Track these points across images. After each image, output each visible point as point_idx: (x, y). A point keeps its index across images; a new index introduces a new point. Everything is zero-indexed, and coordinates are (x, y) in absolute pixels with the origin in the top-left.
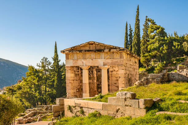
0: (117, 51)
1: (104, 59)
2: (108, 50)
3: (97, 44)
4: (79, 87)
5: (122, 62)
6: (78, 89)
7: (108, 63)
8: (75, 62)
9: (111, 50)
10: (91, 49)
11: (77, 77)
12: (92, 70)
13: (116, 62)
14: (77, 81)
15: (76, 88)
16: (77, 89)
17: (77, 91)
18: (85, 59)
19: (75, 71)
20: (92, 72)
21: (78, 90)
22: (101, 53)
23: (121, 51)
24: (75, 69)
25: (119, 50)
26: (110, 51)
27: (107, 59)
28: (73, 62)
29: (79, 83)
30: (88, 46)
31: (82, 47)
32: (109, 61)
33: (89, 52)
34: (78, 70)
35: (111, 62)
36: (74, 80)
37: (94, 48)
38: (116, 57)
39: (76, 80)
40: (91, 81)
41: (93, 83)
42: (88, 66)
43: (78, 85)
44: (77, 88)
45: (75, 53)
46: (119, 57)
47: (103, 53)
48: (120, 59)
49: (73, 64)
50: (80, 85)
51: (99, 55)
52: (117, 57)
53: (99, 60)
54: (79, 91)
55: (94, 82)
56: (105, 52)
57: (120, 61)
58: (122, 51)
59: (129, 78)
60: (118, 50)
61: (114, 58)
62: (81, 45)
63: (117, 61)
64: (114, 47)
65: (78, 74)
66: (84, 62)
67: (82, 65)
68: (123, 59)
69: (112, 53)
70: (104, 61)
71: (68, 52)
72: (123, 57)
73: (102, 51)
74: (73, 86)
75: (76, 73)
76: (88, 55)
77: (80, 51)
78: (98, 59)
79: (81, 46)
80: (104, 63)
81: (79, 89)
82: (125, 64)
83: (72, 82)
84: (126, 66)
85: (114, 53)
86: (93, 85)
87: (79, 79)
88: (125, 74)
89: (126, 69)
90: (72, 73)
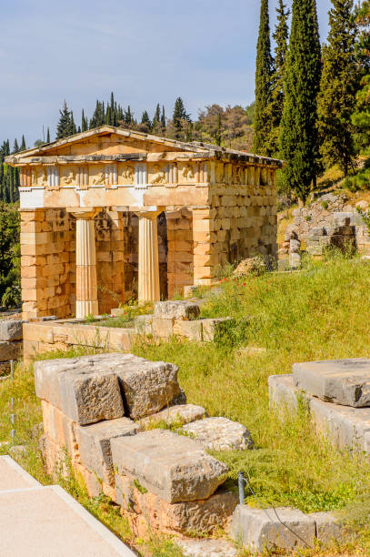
0: (188, 159)
1: (145, 186)
2: (160, 153)
3: (123, 136)
4: (63, 279)
6: (60, 285)
7: (160, 197)
8: (54, 195)
9: (169, 153)
10: (106, 150)
11: (58, 243)
12: (109, 216)
13: (185, 193)
14: (58, 259)
15: (52, 284)
16: (56, 287)
17: (57, 294)
19: (51, 224)
20: (110, 223)
21: (59, 291)
22: (137, 166)
23: (199, 159)
24: (51, 216)
25: (194, 156)
26: (164, 157)
27: (158, 182)
28: (44, 194)
29: (64, 266)
31: (74, 143)
32: (163, 191)
33: (96, 162)
34: (60, 220)
35: (167, 194)
36: (46, 256)
37: (116, 147)
38: (185, 179)
39: (55, 255)
40: (105, 256)
41: (111, 264)
42: (95, 208)
43: (61, 270)
44: (55, 281)
45: (54, 163)
46: (194, 179)
47: (144, 166)
48: (196, 184)
49: (47, 201)
50: (68, 269)
51: (130, 170)
52: (189, 179)
53: (131, 188)
54: (63, 293)
55: (115, 260)
56: (149, 162)
57: (197, 192)
59: (231, 242)
60: (190, 155)
61: (179, 180)
63: (186, 190)
65: (62, 234)
66: (82, 194)
67: (75, 204)
69: (172, 164)
70: (146, 192)
73: (141, 159)
74: (44, 274)
75: (56, 228)
78: (127, 183)
79: (72, 142)
80: (144, 196)
81: (64, 284)
82: (216, 197)
83: (42, 261)
84: (217, 204)
85: (179, 164)
86: (113, 268)
87: (64, 251)
88: (215, 232)
89: (217, 215)
90: (42, 231)
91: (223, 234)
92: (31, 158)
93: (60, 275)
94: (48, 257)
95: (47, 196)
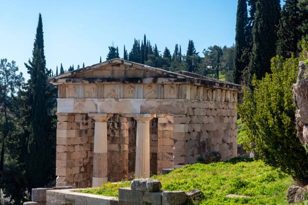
0: (171, 82)
1: (142, 100)
2: (152, 79)
3: (128, 66)
4: (86, 161)
5: (180, 106)
6: (84, 166)
7: (152, 108)
8: (80, 104)
9: (159, 79)
10: (116, 75)
11: (83, 137)
12: (119, 120)
13: (168, 106)
14: (83, 148)
15: (77, 165)
16: (81, 167)
17: (81, 172)
18: (101, 97)
19: (79, 124)
20: (119, 125)
21: (83, 170)
22: (137, 86)
23: (179, 83)
24: (78, 119)
25: (175, 81)
26: (155, 81)
27: (150, 98)
28: (74, 103)
29: (87, 153)
30: (110, 68)
31: (95, 70)
32: (154, 103)
33: (109, 83)
34: (85, 121)
35: (157, 106)
36: (74, 146)
37: (123, 73)
38: (169, 96)
39: (81, 145)
40: (115, 147)
41: (119, 152)
42: (108, 114)
43: (84, 155)
44: (80, 163)
45: (80, 83)
46: (175, 96)
47: (142, 86)
48: (177, 100)
49: (75, 108)
50: (89, 155)
51: (132, 89)
52: (172, 96)
53: (132, 101)
54: (85, 171)
55: (122, 150)
56: (144, 84)
57: (177, 105)
58: (182, 83)
59: (202, 140)
60: (173, 79)
61: (165, 97)
62: (95, 67)
63: (169, 103)
64: (165, 74)
66: (99, 104)
67: (94, 110)
68: (183, 100)
69: (160, 86)
70: (142, 103)
71: (64, 80)
72: (183, 96)
73: (139, 82)
74: (72, 158)
75: (81, 127)
76: (108, 88)
77: (91, 80)
78: (130, 98)
79: (93, 69)
80: (141, 107)
81: (86, 165)
82: (190, 109)
83: (71, 149)
84: (192, 114)
85: (165, 86)
86: (120, 155)
87: (88, 142)
88: (189, 133)
89: (190, 122)
90: (72, 129)
91: (195, 135)
92: (66, 79)
93: (84, 159)
94: (76, 146)
95: (75, 105)
